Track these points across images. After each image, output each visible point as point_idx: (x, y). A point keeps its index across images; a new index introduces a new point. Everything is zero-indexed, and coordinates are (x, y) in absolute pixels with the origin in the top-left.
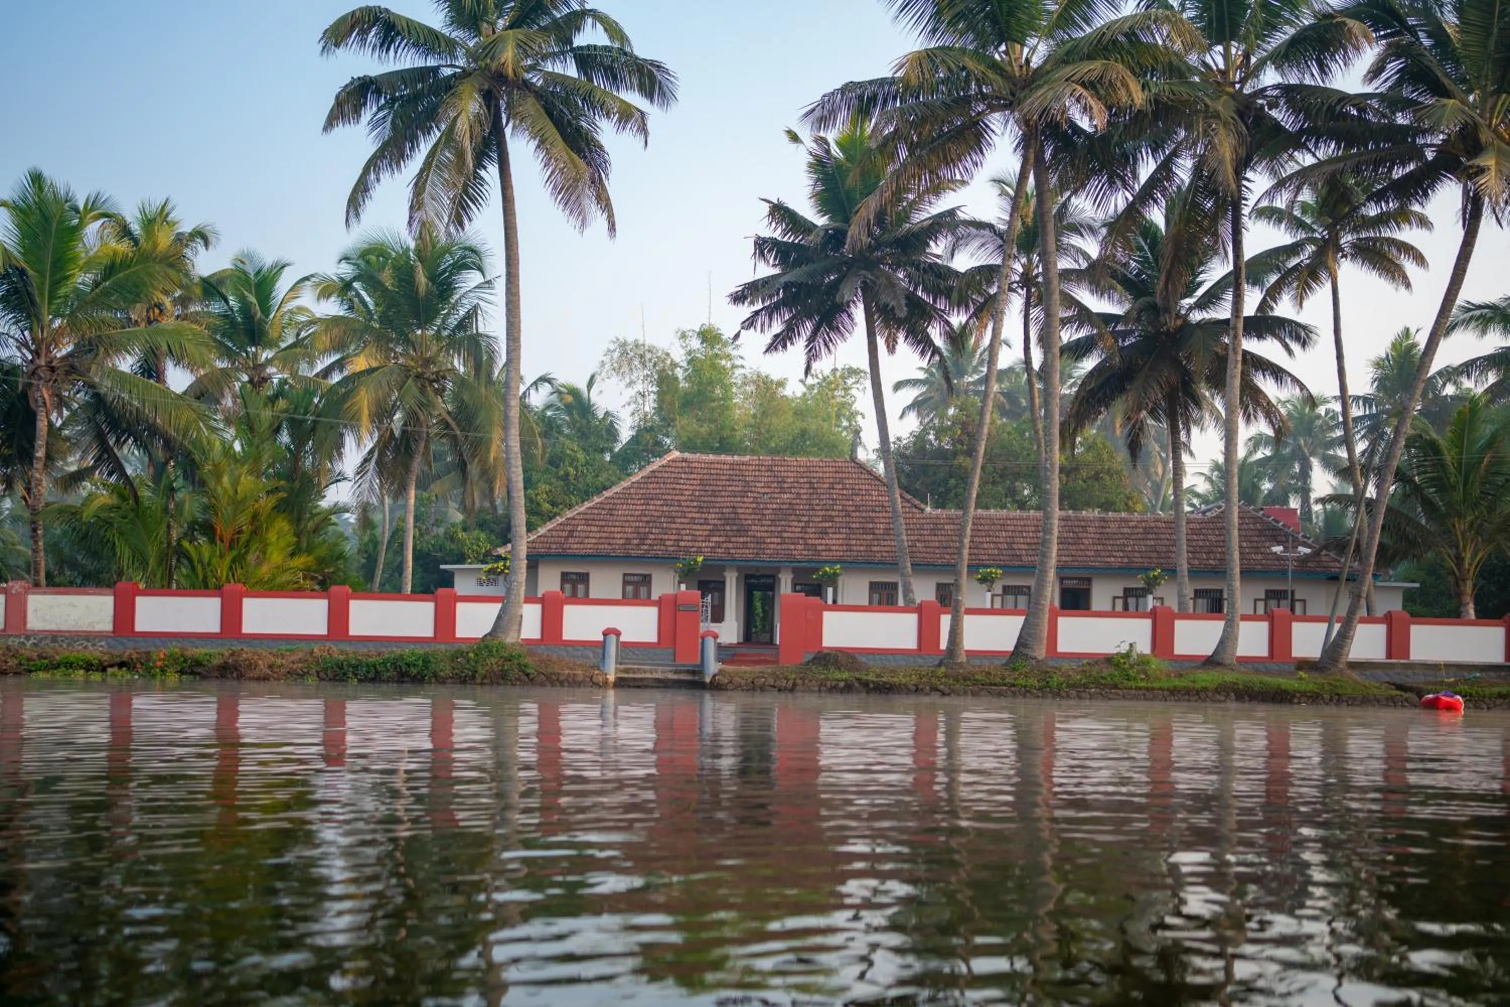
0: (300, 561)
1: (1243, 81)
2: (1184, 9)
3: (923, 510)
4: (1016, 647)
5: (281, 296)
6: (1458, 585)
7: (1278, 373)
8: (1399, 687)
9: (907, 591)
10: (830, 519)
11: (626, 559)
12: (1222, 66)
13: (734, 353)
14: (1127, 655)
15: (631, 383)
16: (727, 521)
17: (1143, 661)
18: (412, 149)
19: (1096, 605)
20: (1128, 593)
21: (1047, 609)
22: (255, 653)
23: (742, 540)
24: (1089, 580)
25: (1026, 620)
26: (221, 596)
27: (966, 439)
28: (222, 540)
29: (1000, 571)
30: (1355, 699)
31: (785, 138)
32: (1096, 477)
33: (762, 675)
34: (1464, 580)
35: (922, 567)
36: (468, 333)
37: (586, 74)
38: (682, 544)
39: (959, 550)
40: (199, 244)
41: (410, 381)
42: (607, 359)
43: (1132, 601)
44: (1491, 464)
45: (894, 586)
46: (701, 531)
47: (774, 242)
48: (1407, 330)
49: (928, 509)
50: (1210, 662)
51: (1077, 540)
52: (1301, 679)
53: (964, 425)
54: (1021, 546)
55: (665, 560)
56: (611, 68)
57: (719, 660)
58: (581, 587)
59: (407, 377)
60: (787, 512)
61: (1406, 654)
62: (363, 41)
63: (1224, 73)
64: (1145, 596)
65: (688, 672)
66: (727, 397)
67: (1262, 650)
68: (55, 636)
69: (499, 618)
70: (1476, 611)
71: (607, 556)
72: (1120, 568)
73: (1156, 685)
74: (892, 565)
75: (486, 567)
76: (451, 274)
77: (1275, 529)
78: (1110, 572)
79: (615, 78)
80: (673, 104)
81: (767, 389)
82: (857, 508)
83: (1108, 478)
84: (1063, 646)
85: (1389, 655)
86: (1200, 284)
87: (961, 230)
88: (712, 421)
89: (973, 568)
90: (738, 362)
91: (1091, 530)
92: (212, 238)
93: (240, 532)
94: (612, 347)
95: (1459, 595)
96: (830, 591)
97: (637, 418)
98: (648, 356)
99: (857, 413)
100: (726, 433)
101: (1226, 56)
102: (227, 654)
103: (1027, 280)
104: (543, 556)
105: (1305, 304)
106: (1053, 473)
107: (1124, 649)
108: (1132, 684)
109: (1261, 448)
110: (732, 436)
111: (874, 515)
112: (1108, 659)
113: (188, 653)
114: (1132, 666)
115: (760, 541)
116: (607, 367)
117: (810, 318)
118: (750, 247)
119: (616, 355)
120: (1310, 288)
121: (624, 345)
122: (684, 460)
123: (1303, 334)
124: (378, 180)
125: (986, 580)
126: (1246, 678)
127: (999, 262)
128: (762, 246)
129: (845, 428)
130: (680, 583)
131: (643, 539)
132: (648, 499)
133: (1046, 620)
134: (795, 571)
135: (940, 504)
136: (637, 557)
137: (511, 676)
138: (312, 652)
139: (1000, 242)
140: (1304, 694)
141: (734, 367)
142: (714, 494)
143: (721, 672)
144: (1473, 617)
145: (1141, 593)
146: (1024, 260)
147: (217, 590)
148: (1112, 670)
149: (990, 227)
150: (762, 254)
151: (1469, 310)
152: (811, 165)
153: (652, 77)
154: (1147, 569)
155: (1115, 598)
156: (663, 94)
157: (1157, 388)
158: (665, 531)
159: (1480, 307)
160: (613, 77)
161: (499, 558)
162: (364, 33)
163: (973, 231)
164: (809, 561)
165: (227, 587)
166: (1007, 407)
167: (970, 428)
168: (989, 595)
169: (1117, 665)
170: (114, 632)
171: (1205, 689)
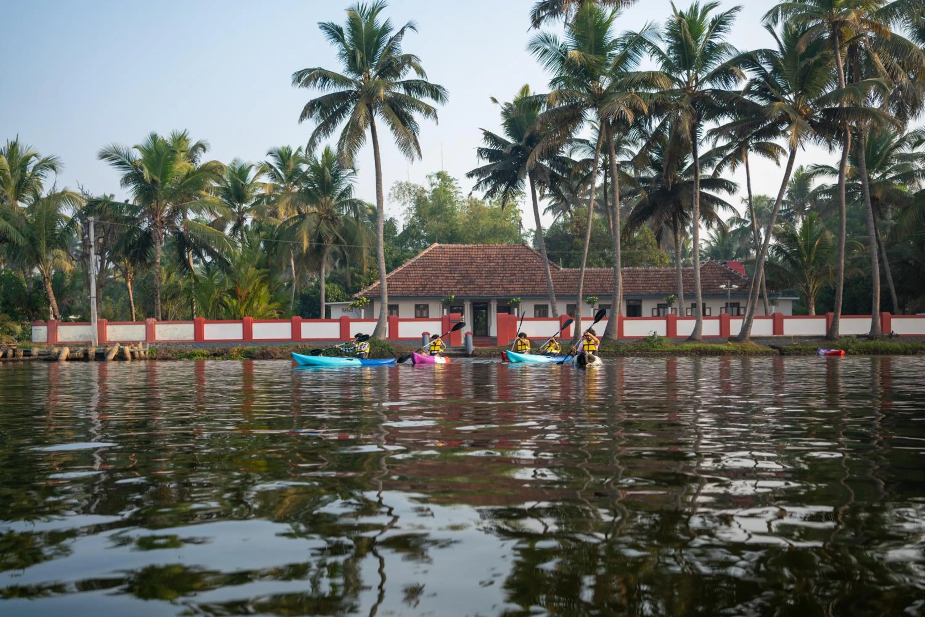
0: (273, 306)
1: (696, 86)
2: (669, 54)
3: (559, 269)
4: (604, 335)
5: (251, 179)
6: (807, 299)
7: (724, 204)
8: (773, 347)
9: (554, 310)
10: (514, 275)
11: (417, 297)
12: (687, 80)
13: (456, 186)
14: (653, 337)
15: (404, 203)
16: (464, 277)
17: (660, 339)
18: (334, 127)
19: (644, 314)
20: (659, 306)
21: (617, 318)
22: (272, 348)
23: (472, 286)
24: (641, 301)
25: (608, 323)
26: (243, 322)
27: (578, 229)
28: (241, 297)
29: (597, 298)
30: (752, 353)
31: (491, 101)
32: (645, 247)
33: (494, 350)
34: (810, 297)
35: (560, 297)
36: (348, 198)
37: (408, 91)
38: (443, 289)
39: (578, 288)
40: (200, 150)
41: (322, 221)
42: (392, 192)
43: (661, 310)
44: (819, 245)
45: (546, 306)
46: (452, 282)
47: (487, 150)
48: (802, 167)
49: (562, 269)
50: (690, 339)
51: (634, 282)
52: (729, 345)
53: (578, 223)
54: (607, 285)
55: (435, 298)
56: (420, 88)
57: (474, 345)
58: (394, 312)
59: (321, 219)
60: (492, 272)
61: (782, 333)
62: (315, 85)
63: (687, 83)
64: (667, 308)
65: (460, 350)
66: (453, 209)
67: (716, 332)
68: (168, 343)
69: (376, 329)
70: (816, 311)
71: (408, 296)
72: (655, 295)
73: (666, 349)
74: (546, 297)
75: (351, 303)
76: (337, 171)
77: (729, 273)
78: (650, 297)
79: (421, 92)
80: (446, 102)
81: (476, 205)
82: (527, 269)
83: (650, 247)
84: (626, 333)
85: (774, 333)
86: (685, 164)
87: (574, 143)
88: (447, 221)
89: (584, 297)
90: (458, 190)
91: (641, 276)
92: (207, 147)
93: (249, 293)
94: (394, 185)
95: (808, 304)
96: (516, 310)
97: (407, 221)
98: (413, 189)
99: (519, 210)
100: (454, 227)
101: (688, 75)
102: (260, 348)
103: (605, 167)
104: (376, 297)
105: (736, 170)
106: (618, 258)
107: (652, 334)
108: (656, 349)
109: (735, 224)
110: (457, 229)
111: (535, 272)
112: (645, 339)
113: (245, 349)
114: (655, 342)
115: (481, 287)
116: (392, 196)
117: (504, 183)
118: (476, 152)
119: (397, 189)
120: (737, 163)
121: (401, 184)
122: (441, 248)
123: (733, 187)
124: (320, 141)
125: (591, 302)
126: (705, 345)
127: (592, 157)
128: (481, 152)
129: (513, 219)
130: (443, 308)
131: (424, 287)
132: (424, 267)
133: (617, 323)
134: (498, 300)
135: (566, 265)
136: (423, 296)
137: (385, 354)
138: (297, 347)
139: (592, 149)
140: (729, 351)
141: (456, 192)
142: (457, 264)
143: (476, 350)
144: (814, 313)
145: (665, 306)
146: (603, 157)
147: (241, 320)
148: (646, 344)
149: (587, 142)
150: (481, 155)
151: (816, 168)
152: (503, 113)
153: (437, 92)
154: (668, 295)
155: (653, 309)
156: (442, 98)
157: (666, 214)
158: (435, 283)
159: (821, 167)
160: (420, 91)
161: (356, 299)
162: (316, 80)
163: (580, 145)
164: (505, 296)
165: (245, 318)
166: (599, 207)
167: (581, 224)
168: (592, 309)
169: (649, 342)
170: (195, 340)
171: (687, 351)
